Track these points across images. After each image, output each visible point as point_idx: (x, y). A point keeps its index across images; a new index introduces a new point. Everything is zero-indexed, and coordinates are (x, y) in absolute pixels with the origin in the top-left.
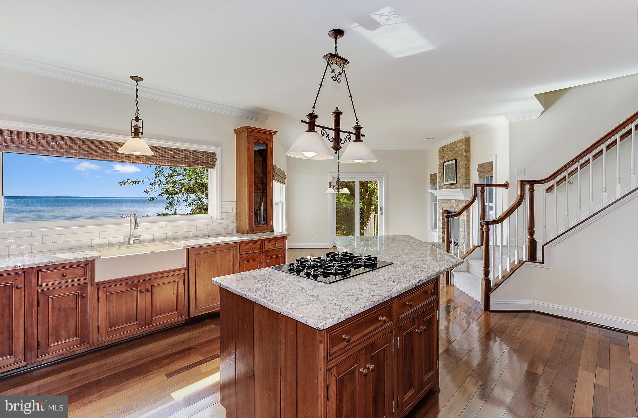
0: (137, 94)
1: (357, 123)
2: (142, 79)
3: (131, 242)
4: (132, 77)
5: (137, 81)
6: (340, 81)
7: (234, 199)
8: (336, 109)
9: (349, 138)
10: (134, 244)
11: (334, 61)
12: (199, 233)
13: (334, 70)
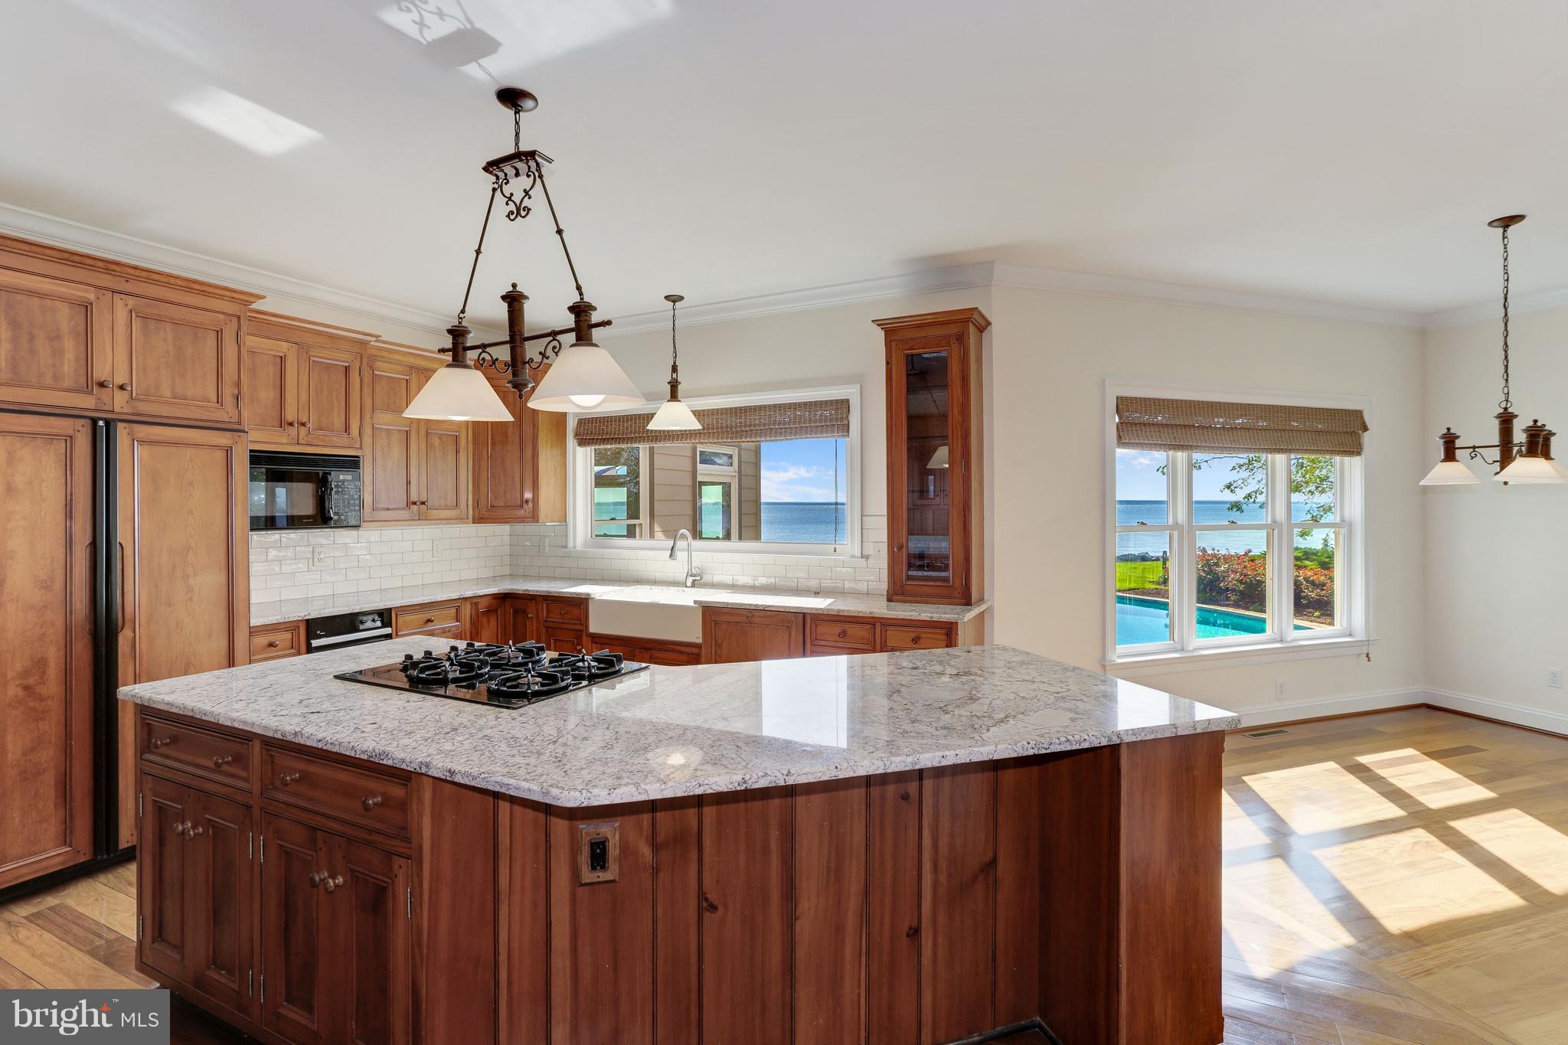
0: (674, 325)
1: (581, 294)
2: (681, 298)
3: (689, 584)
4: (667, 298)
5: (674, 302)
6: (529, 210)
7: (885, 512)
8: (511, 289)
9: (554, 348)
10: (692, 587)
11: (510, 171)
12: (813, 584)
13: (512, 194)
